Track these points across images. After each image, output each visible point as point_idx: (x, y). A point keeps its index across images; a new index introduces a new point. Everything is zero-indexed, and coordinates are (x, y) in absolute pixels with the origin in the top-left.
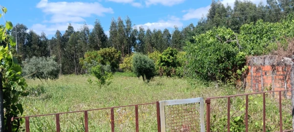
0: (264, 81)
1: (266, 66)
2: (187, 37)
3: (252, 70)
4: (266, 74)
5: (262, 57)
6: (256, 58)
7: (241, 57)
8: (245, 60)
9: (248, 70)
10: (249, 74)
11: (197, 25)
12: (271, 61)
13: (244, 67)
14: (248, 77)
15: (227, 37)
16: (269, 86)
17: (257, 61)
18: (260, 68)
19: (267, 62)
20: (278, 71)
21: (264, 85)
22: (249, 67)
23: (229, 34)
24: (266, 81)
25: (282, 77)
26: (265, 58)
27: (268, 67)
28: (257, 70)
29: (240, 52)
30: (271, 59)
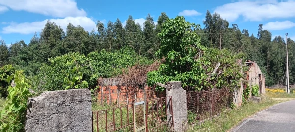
0: (111, 98)
1: (113, 86)
2: (18, 54)
3: (102, 89)
4: (113, 92)
5: (111, 79)
6: (105, 79)
7: (94, 79)
8: (97, 81)
9: (99, 90)
10: (100, 92)
11: (30, 42)
12: (118, 83)
13: (95, 87)
14: (99, 95)
15: (83, 62)
16: (115, 101)
17: (106, 82)
18: (109, 88)
19: (114, 82)
20: (122, 89)
21: (111, 100)
22: (100, 87)
23: (84, 59)
24: (113, 97)
25: (124, 94)
26: (112, 80)
27: (114, 87)
28: (106, 89)
29: (93, 75)
30: (117, 80)
